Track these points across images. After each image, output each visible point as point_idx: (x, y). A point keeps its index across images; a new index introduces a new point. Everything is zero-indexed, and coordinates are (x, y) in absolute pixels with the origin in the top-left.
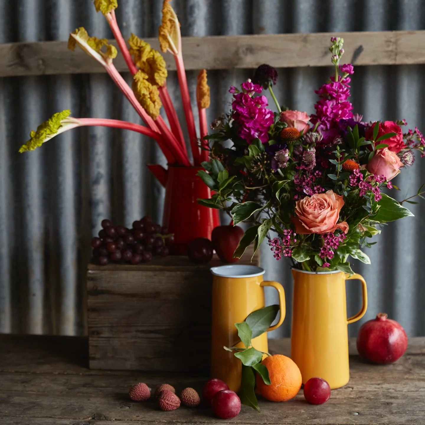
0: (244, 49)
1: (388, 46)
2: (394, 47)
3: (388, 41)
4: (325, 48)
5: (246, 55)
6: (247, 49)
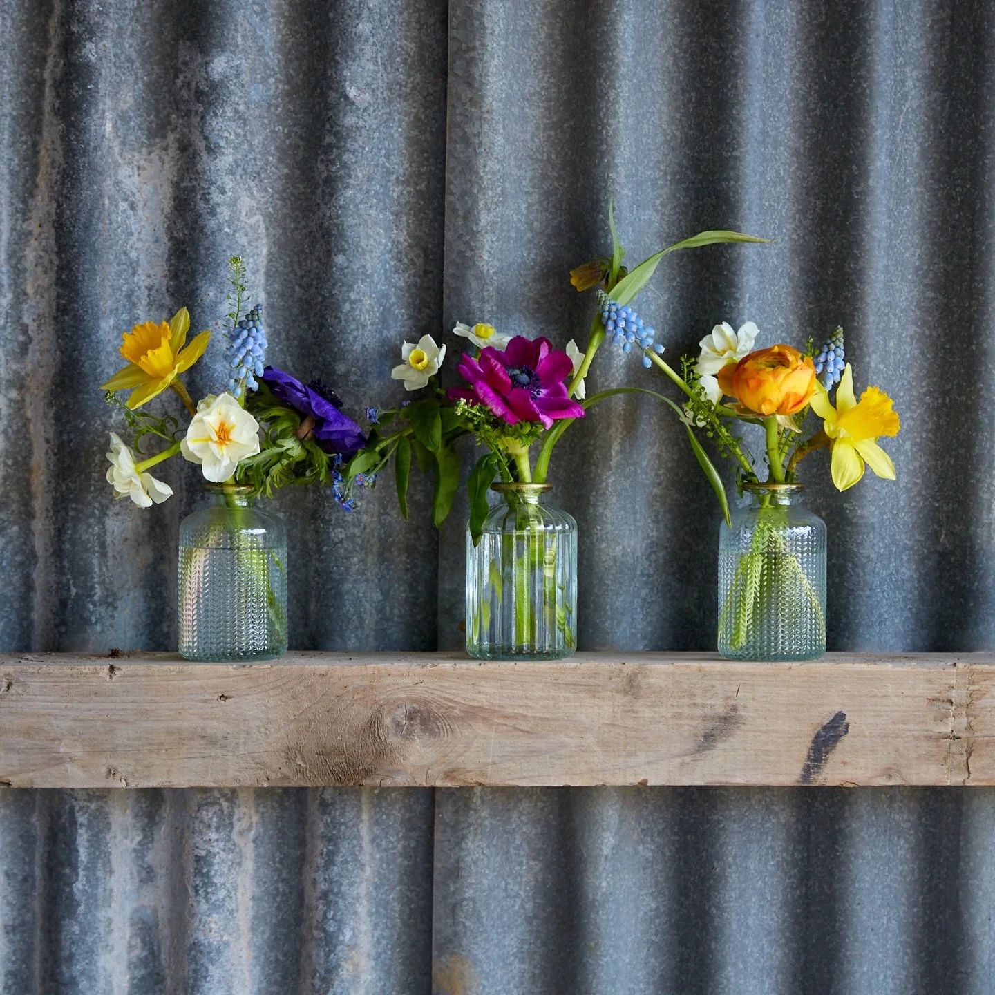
0: (400, 713)
1: (942, 718)
2: (964, 721)
3: (941, 702)
4: (705, 718)
5: (407, 736)
6: (410, 716)
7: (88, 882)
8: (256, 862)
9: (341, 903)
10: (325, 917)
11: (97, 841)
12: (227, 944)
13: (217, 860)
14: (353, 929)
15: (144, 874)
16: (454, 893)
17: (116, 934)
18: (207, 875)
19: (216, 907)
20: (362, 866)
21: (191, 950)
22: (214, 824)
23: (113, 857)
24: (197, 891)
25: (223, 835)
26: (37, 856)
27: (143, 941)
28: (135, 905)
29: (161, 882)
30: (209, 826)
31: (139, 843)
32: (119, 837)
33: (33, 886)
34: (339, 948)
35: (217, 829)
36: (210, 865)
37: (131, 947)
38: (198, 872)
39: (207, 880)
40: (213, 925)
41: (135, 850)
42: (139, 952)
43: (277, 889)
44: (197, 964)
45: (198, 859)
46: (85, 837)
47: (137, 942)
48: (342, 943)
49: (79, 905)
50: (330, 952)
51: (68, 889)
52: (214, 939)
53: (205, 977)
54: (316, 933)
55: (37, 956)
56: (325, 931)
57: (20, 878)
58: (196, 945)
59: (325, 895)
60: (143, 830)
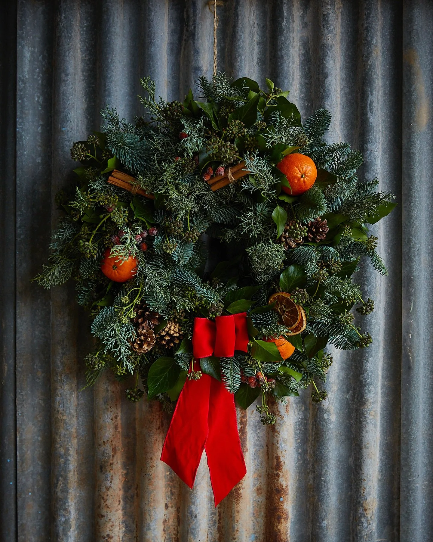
7: (287, 23)
8: (342, 20)
9: (372, 31)
10: (367, 35)
11: (290, 9)
12: (333, 45)
13: (330, 16)
14: (376, 40)
15: (304, 25)
16: (410, 28)
17: (295, 43)
18: (327, 20)
19: (330, 32)
20: (378, 20)
21: (322, 47)
22: (329, 3)
23: (294, 17)
24: (324, 26)
25: (332, 8)
26: (268, 18)
27: (304, 47)
28: (301, 35)
29: (310, 27)
30: (328, 4)
31: (302, 14)
32: (296, 11)
33: (267, 29)
34: (372, 46)
35: (330, 5)
36: (328, 17)
37: (300, 50)
38: (324, 20)
39: (327, 22)
40: (329, 38)
41: (300, 16)
42: (302, 52)
43: (348, 30)
44: (324, 51)
45: (324, 15)
46: (286, 7)
47: (301, 48)
48: (373, 44)
49: (284, 30)
50: (369, 47)
51: (280, 25)
52: (330, 42)
53: (327, 55)
54: (363, 42)
55: (268, 52)
56: (367, 40)
57: (262, 26)
58: (324, 45)
59: (367, 28)
60: (303, 10)
